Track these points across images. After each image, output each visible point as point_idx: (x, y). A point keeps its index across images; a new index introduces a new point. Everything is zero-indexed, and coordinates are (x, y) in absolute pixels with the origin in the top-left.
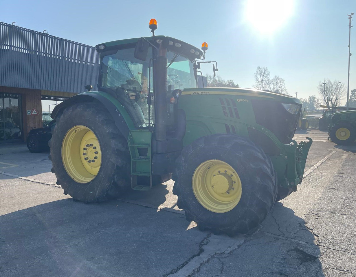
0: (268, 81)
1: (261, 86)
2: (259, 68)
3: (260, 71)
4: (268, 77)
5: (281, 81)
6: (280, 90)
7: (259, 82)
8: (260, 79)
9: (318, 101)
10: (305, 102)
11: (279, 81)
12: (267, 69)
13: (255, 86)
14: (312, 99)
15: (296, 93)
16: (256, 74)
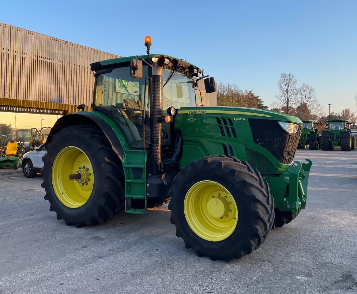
0: (294, 91)
1: (286, 97)
2: (283, 75)
3: (285, 79)
4: (294, 85)
5: (310, 90)
6: (309, 101)
7: (283, 92)
8: (285, 88)
9: (352, 115)
10: (337, 116)
11: (308, 91)
12: (293, 76)
13: (278, 96)
14: (346, 113)
15: (329, 105)
16: (279, 82)
